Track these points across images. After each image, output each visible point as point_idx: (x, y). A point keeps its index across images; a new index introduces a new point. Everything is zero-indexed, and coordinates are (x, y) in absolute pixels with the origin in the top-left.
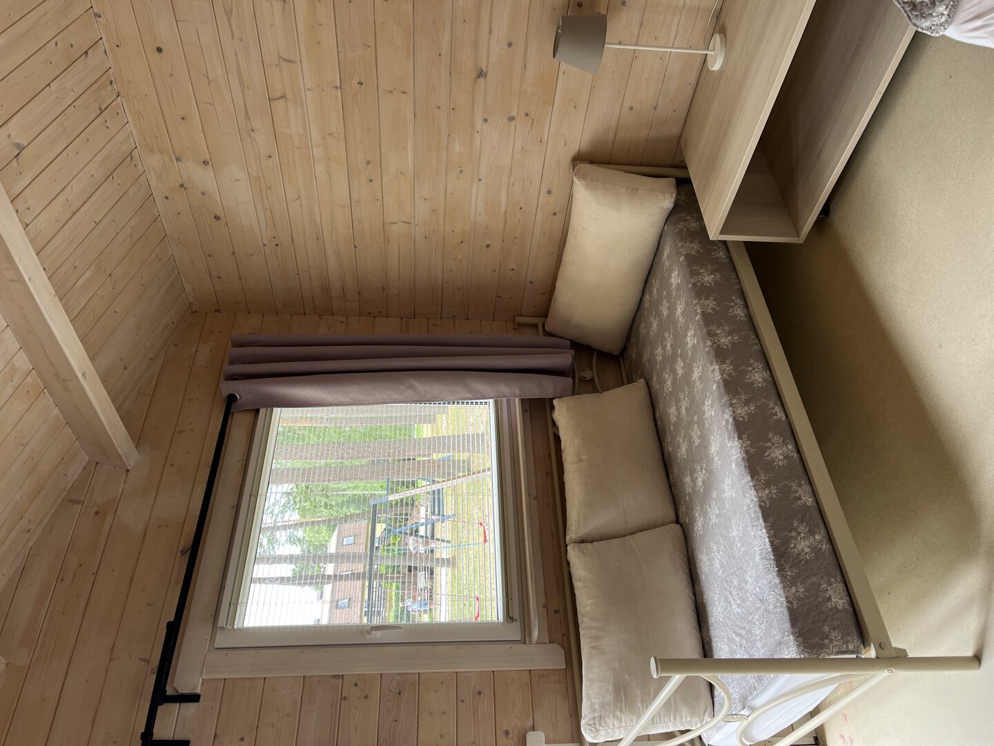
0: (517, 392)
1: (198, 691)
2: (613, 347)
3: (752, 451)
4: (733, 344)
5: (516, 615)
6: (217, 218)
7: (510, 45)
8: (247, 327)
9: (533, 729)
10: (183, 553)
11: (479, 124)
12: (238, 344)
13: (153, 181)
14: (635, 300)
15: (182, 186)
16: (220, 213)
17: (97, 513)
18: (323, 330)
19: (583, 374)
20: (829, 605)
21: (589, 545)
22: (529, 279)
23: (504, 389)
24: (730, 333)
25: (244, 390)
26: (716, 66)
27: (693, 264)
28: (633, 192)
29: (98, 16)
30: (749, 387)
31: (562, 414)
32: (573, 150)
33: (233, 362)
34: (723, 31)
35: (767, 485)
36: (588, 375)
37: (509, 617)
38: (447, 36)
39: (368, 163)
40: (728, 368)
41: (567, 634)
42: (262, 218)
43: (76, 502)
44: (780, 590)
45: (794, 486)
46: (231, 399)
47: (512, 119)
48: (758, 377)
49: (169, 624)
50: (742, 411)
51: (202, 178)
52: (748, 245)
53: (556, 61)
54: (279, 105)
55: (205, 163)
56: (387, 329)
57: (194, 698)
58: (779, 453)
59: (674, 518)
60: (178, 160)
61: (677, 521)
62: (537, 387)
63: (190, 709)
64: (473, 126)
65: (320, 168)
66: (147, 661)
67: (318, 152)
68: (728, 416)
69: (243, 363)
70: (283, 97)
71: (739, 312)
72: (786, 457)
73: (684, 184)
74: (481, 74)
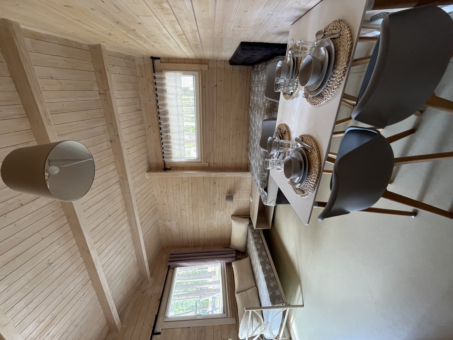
0: (225, 261)
1: (160, 331)
2: (243, 251)
3: (263, 267)
4: (260, 248)
5: (226, 312)
6: (170, 230)
7: (219, 199)
8: (173, 251)
9: (230, 338)
10: (159, 300)
11: (215, 211)
12: (171, 254)
13: (160, 224)
14: (246, 241)
15: (164, 225)
16: (170, 229)
17: (142, 292)
18: (187, 250)
19: (238, 257)
20: (276, 295)
21: (239, 293)
22: (226, 237)
23: (222, 261)
24: (259, 246)
25: (171, 264)
26: (251, 201)
27: (253, 233)
28: (242, 221)
29: (156, 200)
30: (262, 256)
31: (234, 265)
32: (231, 214)
33: (170, 258)
34: (252, 196)
35: (266, 274)
36: (239, 257)
37: (224, 312)
38: (209, 199)
39: (196, 219)
40: (259, 252)
41: (236, 316)
42: (177, 230)
43: (138, 290)
44: (268, 294)
45: (270, 273)
46: (169, 266)
47: (220, 210)
48: (264, 254)
49: (156, 315)
50: (261, 260)
51: (168, 223)
52: (262, 230)
53: (226, 202)
54: (182, 211)
55: (169, 221)
56: (199, 250)
57: (159, 333)
58: (267, 267)
59: (255, 286)
60: (165, 221)
61: (256, 286)
62: (228, 261)
63: (158, 336)
64: (214, 211)
65: (188, 220)
66: (151, 325)
67: (188, 218)
68: (259, 261)
69: (172, 258)
70: (183, 210)
71: (261, 242)
72: (269, 268)
73: (250, 219)
74: (215, 204)
